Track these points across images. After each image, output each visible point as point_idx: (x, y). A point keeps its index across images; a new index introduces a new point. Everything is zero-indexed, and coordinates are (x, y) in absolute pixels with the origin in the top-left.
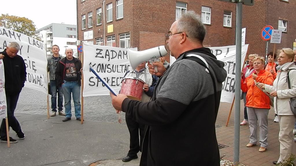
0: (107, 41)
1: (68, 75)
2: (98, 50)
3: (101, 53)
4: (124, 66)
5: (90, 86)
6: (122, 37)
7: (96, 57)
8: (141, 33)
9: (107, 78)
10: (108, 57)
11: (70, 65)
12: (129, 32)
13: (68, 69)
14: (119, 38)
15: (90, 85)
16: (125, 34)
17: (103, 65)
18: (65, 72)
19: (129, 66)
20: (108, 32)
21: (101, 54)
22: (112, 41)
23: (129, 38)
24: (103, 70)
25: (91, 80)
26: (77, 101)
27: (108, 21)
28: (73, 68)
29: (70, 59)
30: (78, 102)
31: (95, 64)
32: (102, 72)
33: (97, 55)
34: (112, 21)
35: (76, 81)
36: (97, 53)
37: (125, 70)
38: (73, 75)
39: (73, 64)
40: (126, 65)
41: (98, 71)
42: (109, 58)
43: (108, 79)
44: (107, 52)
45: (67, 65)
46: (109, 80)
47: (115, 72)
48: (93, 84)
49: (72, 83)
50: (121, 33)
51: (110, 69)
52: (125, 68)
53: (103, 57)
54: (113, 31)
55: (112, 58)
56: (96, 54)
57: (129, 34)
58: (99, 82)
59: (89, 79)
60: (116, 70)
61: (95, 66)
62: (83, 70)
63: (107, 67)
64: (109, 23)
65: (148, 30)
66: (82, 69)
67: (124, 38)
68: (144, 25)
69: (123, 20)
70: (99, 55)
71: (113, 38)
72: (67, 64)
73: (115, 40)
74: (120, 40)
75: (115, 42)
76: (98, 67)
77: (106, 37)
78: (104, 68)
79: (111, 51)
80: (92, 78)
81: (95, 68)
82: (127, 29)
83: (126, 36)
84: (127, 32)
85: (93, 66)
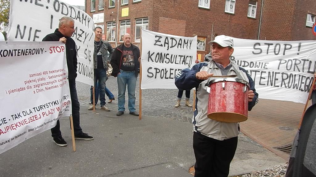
0: (121, 26)
1: (125, 64)
2: (157, 37)
3: (160, 40)
4: (183, 56)
5: (149, 78)
6: (138, 22)
7: (155, 44)
8: (161, 18)
9: (166, 69)
10: (167, 45)
11: (127, 53)
12: (148, 17)
13: (125, 56)
14: (135, 23)
15: (148, 76)
16: (143, 19)
17: (161, 54)
18: (122, 60)
20: (122, 16)
21: (160, 42)
22: (126, 26)
23: (148, 24)
24: (161, 60)
25: (150, 71)
26: (132, 93)
27: (122, 3)
28: (131, 56)
29: (128, 45)
30: (133, 95)
31: (154, 53)
32: (160, 62)
34: (128, 3)
35: (133, 71)
37: (183, 61)
38: (130, 64)
39: (131, 52)
40: (185, 56)
41: (157, 61)
42: (168, 47)
44: (167, 39)
45: (125, 53)
46: (167, 71)
49: (129, 73)
50: (138, 17)
51: (169, 59)
52: (183, 59)
53: (162, 45)
54: (128, 15)
56: (155, 42)
57: (148, 19)
58: (157, 73)
59: (147, 70)
60: (174, 62)
62: (142, 59)
63: (165, 57)
64: (124, 6)
65: (169, 16)
66: (140, 58)
67: (141, 23)
68: (164, 10)
69: (141, 3)
70: (158, 43)
71: (128, 23)
72: (124, 51)
73: (130, 25)
74: (136, 25)
75: (130, 27)
77: (120, 21)
78: (162, 57)
79: (171, 39)
80: (151, 68)
81: (153, 57)
82: (145, 13)
83: (144, 22)
84: (145, 17)
85: (152, 55)
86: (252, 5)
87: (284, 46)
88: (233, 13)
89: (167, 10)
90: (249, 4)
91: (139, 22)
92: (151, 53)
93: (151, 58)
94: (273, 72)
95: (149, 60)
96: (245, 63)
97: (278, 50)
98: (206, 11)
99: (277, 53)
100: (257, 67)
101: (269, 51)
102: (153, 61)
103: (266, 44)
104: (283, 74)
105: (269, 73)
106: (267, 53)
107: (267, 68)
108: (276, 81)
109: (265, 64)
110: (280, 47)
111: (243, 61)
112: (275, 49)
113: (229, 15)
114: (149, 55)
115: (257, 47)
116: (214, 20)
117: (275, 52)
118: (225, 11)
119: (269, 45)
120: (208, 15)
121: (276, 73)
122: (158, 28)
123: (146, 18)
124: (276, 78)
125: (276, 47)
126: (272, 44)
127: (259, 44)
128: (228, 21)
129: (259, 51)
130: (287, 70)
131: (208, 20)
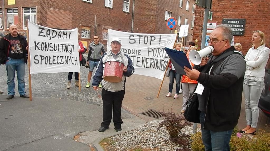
0: (7, 14)
1: (14, 52)
2: (40, 29)
3: (42, 31)
4: (64, 45)
5: (35, 64)
6: (25, 11)
7: (39, 35)
8: (49, 9)
11: (15, 42)
12: (36, 7)
13: (13, 45)
14: (22, 11)
15: (35, 62)
16: (30, 8)
17: (45, 43)
18: (10, 49)
19: (69, 46)
20: (8, 4)
21: (43, 33)
22: (13, 14)
23: (36, 13)
24: (46, 48)
25: (36, 58)
26: (22, 78)
29: (15, 35)
30: (23, 80)
31: (39, 42)
32: (45, 50)
33: (40, 34)
35: (22, 58)
36: (39, 32)
37: (65, 49)
39: (18, 42)
40: (66, 45)
41: (42, 49)
42: (50, 37)
43: (50, 57)
44: (48, 31)
47: (56, 51)
48: (37, 62)
49: (18, 60)
50: (25, 7)
51: (52, 47)
52: (65, 47)
53: (44, 36)
54: (15, 4)
55: (52, 38)
57: (36, 9)
59: (34, 58)
60: (58, 49)
61: (39, 44)
62: (30, 47)
63: (49, 46)
65: (56, 7)
66: (28, 47)
67: (29, 12)
68: (51, 1)
70: (41, 34)
71: (15, 11)
72: (11, 41)
73: (17, 14)
74: (24, 13)
75: (18, 15)
76: (42, 46)
77: (6, 8)
78: (47, 46)
79: (52, 31)
80: (37, 56)
81: (39, 46)
82: (33, 3)
83: (32, 11)
84: (33, 6)
85: (38, 44)
86: (126, 2)
87: (150, 37)
88: (112, 7)
89: (54, 2)
90: (124, 1)
91: (27, 11)
92: (37, 43)
93: (37, 47)
94: (145, 58)
95: (36, 49)
96: (124, 50)
97: (146, 41)
98: (89, 5)
99: (146, 43)
100: (133, 53)
101: (140, 41)
102: (39, 49)
103: (138, 36)
104: (151, 59)
105: (142, 58)
106: (140, 43)
107: (141, 55)
108: (147, 64)
109: (139, 52)
110: (147, 39)
111: (123, 49)
112: (144, 40)
113: (109, 9)
114: (35, 44)
115: (132, 38)
116: (96, 12)
117: (144, 42)
118: (105, 6)
119: (140, 36)
120: (91, 8)
121: (147, 58)
122: (46, 17)
123: (33, 8)
124: (147, 62)
125: (145, 38)
126: (142, 36)
127: (133, 36)
128: (108, 14)
129: (133, 41)
130: (154, 56)
131: (91, 12)
